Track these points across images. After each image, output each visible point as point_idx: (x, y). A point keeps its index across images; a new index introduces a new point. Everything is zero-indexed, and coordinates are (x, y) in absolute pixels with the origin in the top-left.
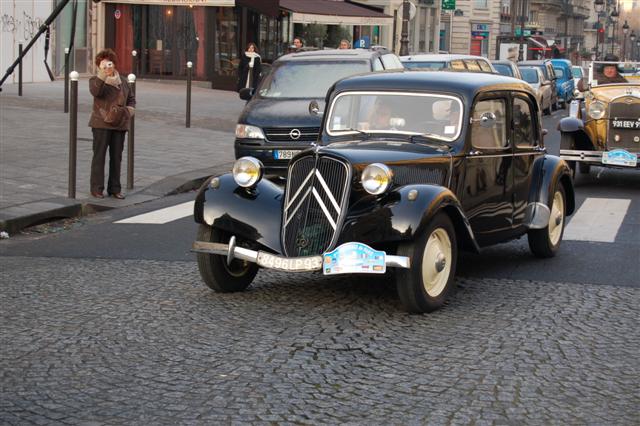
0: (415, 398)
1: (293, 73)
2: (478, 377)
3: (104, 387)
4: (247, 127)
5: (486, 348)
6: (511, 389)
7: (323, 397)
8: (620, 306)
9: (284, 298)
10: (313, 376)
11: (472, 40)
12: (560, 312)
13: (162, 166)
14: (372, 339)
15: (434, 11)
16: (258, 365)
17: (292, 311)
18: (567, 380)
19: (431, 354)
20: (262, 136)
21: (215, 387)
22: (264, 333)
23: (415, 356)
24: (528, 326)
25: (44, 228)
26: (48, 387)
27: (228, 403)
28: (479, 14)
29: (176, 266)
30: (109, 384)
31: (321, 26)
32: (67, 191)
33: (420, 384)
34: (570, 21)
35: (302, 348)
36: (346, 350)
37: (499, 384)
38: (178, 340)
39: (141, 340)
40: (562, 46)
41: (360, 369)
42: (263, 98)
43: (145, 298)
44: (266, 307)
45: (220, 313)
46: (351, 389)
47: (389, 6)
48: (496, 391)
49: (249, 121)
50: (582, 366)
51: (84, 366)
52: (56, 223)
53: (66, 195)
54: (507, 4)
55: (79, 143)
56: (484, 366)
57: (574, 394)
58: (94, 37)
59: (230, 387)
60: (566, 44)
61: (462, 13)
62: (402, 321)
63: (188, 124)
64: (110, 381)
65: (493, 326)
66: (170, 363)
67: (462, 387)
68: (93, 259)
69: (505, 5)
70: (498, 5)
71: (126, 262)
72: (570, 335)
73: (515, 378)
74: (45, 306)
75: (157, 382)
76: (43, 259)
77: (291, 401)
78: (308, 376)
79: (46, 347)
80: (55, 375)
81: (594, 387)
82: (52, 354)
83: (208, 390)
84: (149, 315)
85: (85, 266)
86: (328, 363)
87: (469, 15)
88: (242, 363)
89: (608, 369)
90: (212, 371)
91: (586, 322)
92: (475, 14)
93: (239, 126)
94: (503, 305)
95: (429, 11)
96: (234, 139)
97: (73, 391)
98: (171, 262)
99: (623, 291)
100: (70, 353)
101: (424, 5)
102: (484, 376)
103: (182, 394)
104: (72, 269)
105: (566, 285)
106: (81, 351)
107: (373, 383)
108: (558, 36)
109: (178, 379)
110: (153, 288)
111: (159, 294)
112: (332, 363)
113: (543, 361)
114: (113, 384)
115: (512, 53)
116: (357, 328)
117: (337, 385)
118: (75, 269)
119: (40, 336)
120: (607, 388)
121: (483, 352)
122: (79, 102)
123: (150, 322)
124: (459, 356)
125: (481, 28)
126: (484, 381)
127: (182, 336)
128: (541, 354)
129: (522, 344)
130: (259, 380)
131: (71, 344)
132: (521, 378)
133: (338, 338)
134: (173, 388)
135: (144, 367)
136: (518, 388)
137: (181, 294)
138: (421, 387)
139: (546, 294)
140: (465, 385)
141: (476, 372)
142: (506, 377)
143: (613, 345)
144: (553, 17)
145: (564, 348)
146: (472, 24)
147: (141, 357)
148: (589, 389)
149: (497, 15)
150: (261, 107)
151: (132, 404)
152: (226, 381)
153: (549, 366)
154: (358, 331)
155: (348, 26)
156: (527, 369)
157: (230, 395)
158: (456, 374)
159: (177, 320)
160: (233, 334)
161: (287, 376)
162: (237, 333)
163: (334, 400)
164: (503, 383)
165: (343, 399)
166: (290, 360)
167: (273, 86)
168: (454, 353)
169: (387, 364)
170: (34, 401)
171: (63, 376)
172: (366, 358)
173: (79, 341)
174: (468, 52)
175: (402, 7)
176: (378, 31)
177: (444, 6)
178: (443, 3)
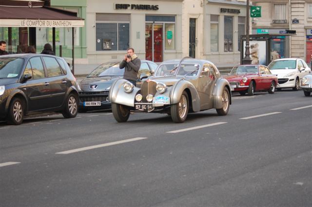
11: (307, 42)
15: (244, 20)
28: (311, 22)
47: (181, 15)
61: (298, 21)
87: (304, 23)
95: (236, 19)
101: (227, 14)
115: (254, 49)
146: (306, 29)
174: (304, 51)
175: (202, 17)
176: (171, 36)
177: (252, 14)
178: (251, 12)
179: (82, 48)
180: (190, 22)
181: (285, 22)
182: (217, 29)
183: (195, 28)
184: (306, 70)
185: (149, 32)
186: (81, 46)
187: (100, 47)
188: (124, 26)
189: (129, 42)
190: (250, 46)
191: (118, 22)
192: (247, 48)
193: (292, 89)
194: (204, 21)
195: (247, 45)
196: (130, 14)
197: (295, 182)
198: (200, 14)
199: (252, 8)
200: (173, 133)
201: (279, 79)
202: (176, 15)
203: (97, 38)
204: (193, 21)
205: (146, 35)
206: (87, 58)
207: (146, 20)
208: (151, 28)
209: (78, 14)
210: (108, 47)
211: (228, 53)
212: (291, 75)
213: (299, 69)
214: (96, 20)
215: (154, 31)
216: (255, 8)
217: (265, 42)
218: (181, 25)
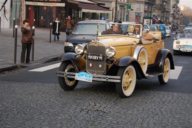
0: (117, 125)
1: (82, 27)
2: (136, 119)
3: (24, 121)
4: (68, 43)
5: (139, 111)
6: (146, 123)
7: (90, 125)
8: (179, 99)
9: (78, 95)
10: (87, 118)
11: (136, 18)
12: (161, 100)
13: (42, 54)
14: (105, 107)
15: (124, 9)
16: (70, 115)
17: (81, 99)
18: (163, 121)
19: (122, 112)
20: (72, 46)
21: (57, 121)
22: (72, 105)
23: (118, 113)
24: (152, 104)
25: (6, 72)
26: (7, 121)
27: (61, 126)
28: (138, 10)
29: (46, 84)
30: (25, 120)
31: (91, 13)
32: (14, 61)
33: (119, 121)
34: (165, 13)
35: (84, 110)
36: (97, 111)
37: (143, 121)
38: (47, 107)
39: (35, 107)
40: (163, 20)
41: (101, 116)
42: (73, 34)
43: (37, 94)
44: (73, 97)
45: (59, 99)
46: (98, 122)
47: (111, 7)
48: (142, 124)
49: (69, 41)
50: (168, 117)
51: (18, 114)
52: (10, 71)
53: (13, 63)
54: (146, 7)
55: (17, 47)
56: (138, 116)
57: (165, 125)
58: (22, 15)
59: (62, 121)
60: (164, 20)
61: (133, 10)
62: (114, 102)
63: (50, 42)
64: (26, 119)
65: (141, 104)
66: (44, 114)
67: (131, 122)
68: (21, 82)
69: (146, 8)
70: (144, 8)
71: (31, 83)
72: (164, 107)
73: (148, 120)
74: (6, 96)
75: (40, 119)
76: (6, 82)
77: (80, 126)
78: (85, 118)
79: (6, 108)
80: (9, 117)
81: (171, 123)
82: (8, 110)
83: (55, 122)
84: (38, 99)
85: (19, 84)
86: (91, 114)
87: (135, 10)
88: (65, 114)
89: (176, 117)
90: (56, 116)
91: (169, 103)
93: (66, 43)
94: (144, 98)
95: (123, 9)
96: (64, 46)
97: (14, 122)
98: (45, 83)
99: (180, 94)
100: (14, 110)
101: (121, 7)
102: (138, 119)
103: (47, 123)
104: (14, 85)
105: (163, 92)
106: (17, 110)
107: (105, 121)
108: (162, 17)
109: (46, 119)
110: (39, 91)
111: (41, 93)
112: (93, 114)
113: (156, 115)
114: (27, 120)
115: (148, 22)
116: (100, 104)
117: (94, 121)
118: (16, 85)
119: (4, 105)
120: (175, 123)
121: (138, 112)
122: (18, 35)
123: (38, 101)
124: (131, 113)
125: (138, 14)
126: (138, 121)
127: (47, 106)
128: (155, 112)
129: (150, 110)
130: (71, 119)
131: (14, 108)
132: (149, 120)
133: (95, 107)
134: (45, 121)
135: (36, 115)
136: (148, 123)
137: (47, 93)
138: (119, 122)
139: (157, 94)
140: (133, 122)
141: (136, 118)
142: (145, 119)
143: (177, 110)
144: (160, 12)
145: (162, 111)
146: (136, 13)
147: (35, 112)
148: (170, 124)
149: (143, 11)
150: (72, 37)
151: (32, 126)
152: (61, 120)
153: (158, 116)
154: (101, 105)
155: (99, 13)
156: (152, 117)
157: (62, 124)
158: (130, 118)
159: (46, 101)
160: (63, 105)
161: (79, 118)
162: (64, 105)
163: (93, 126)
164: (144, 121)
165: (96, 125)
166: (80, 114)
167: (76, 30)
168: (129, 112)
169: (109, 115)
170: (2, 125)
171: (11, 117)
172: (103, 113)
173: (16, 107)
174: (135, 21)
175: (115, 8)
176: (108, 15)
178: (127, 7)
183: (113, 12)
199: (128, 5)
216: (129, 5)
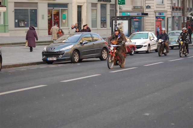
11: (156, 21)
28: (159, 7)
47: (71, 4)
61: (150, 7)
69: (174, 2)
70: (170, 2)
87: (154, 8)
92: (157, 7)
101: (102, 3)
115: (120, 26)
146: (155, 12)
149: (169, 8)
174: (154, 27)
175: (86, 4)
176: (65, 17)
177: (119, 3)
178: (119, 1)
179: (5, 26)
180: (78, 8)
181: (141, 7)
182: (95, 13)
183: (81, 12)
184: (155, 39)
185: (50, 15)
186: (5, 24)
187: (17, 25)
188: (33, 11)
189: (37, 22)
190: (117, 24)
191: (29, 8)
192: (116, 25)
193: (145, 52)
194: (87, 8)
195: (115, 23)
196: (37, 3)
197: (144, 114)
198: (84, 3)
200: (65, 82)
201: (136, 46)
202: (68, 3)
203: (15, 19)
204: (80, 7)
205: (48, 17)
206: (8, 32)
207: (48, 7)
208: (52, 12)
209: (1, 3)
210: (23, 25)
211: (103, 28)
212: (145, 43)
213: (150, 39)
214: (15, 7)
215: (54, 14)
217: (128, 21)
218: (72, 10)
